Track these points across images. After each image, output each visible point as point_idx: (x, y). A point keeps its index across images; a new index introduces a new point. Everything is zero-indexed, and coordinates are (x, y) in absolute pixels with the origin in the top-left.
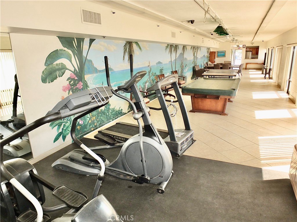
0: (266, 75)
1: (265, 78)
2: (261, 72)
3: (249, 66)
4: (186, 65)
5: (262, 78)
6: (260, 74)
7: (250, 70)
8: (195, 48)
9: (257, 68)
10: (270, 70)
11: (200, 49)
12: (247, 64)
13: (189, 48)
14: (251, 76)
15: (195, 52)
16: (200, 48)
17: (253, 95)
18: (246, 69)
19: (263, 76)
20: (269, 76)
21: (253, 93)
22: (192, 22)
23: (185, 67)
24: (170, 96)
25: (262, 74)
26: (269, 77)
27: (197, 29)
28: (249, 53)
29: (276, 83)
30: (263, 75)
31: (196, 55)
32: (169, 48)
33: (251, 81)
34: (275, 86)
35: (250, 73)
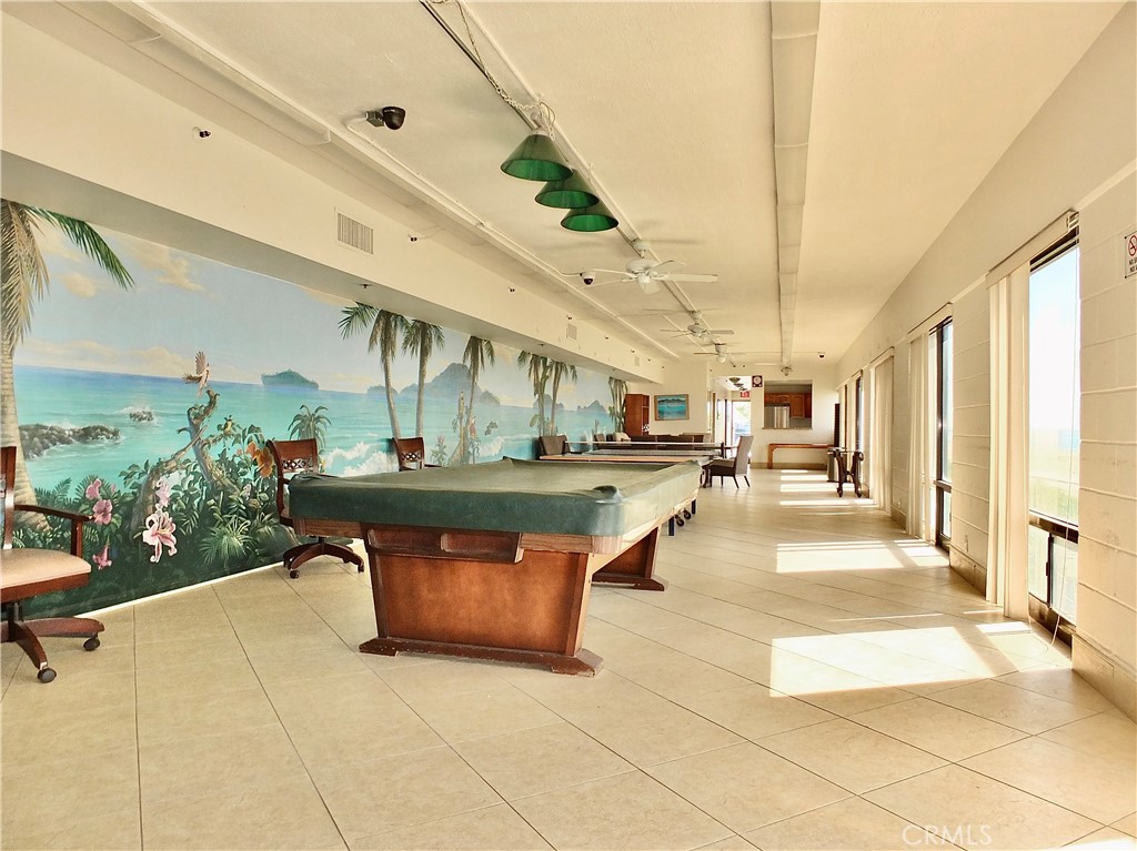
0: (841, 483)
1: (840, 492)
2: (826, 477)
3: (780, 456)
4: (493, 425)
5: (830, 495)
6: (822, 482)
7: (783, 471)
8: (546, 364)
9: (811, 464)
10: (857, 458)
11: (570, 375)
12: (773, 447)
13: (507, 353)
14: (784, 488)
15: (545, 378)
16: (573, 367)
17: (780, 556)
18: (770, 466)
19: (833, 487)
20: (857, 483)
21: (782, 547)
22: (390, 117)
23: (488, 432)
24: (346, 562)
25: (831, 480)
26: (856, 491)
27: (488, 224)
28: (782, 411)
29: (884, 509)
30: (831, 484)
31: (548, 391)
32: (371, 325)
33: (783, 503)
34: (884, 520)
35: (783, 478)
